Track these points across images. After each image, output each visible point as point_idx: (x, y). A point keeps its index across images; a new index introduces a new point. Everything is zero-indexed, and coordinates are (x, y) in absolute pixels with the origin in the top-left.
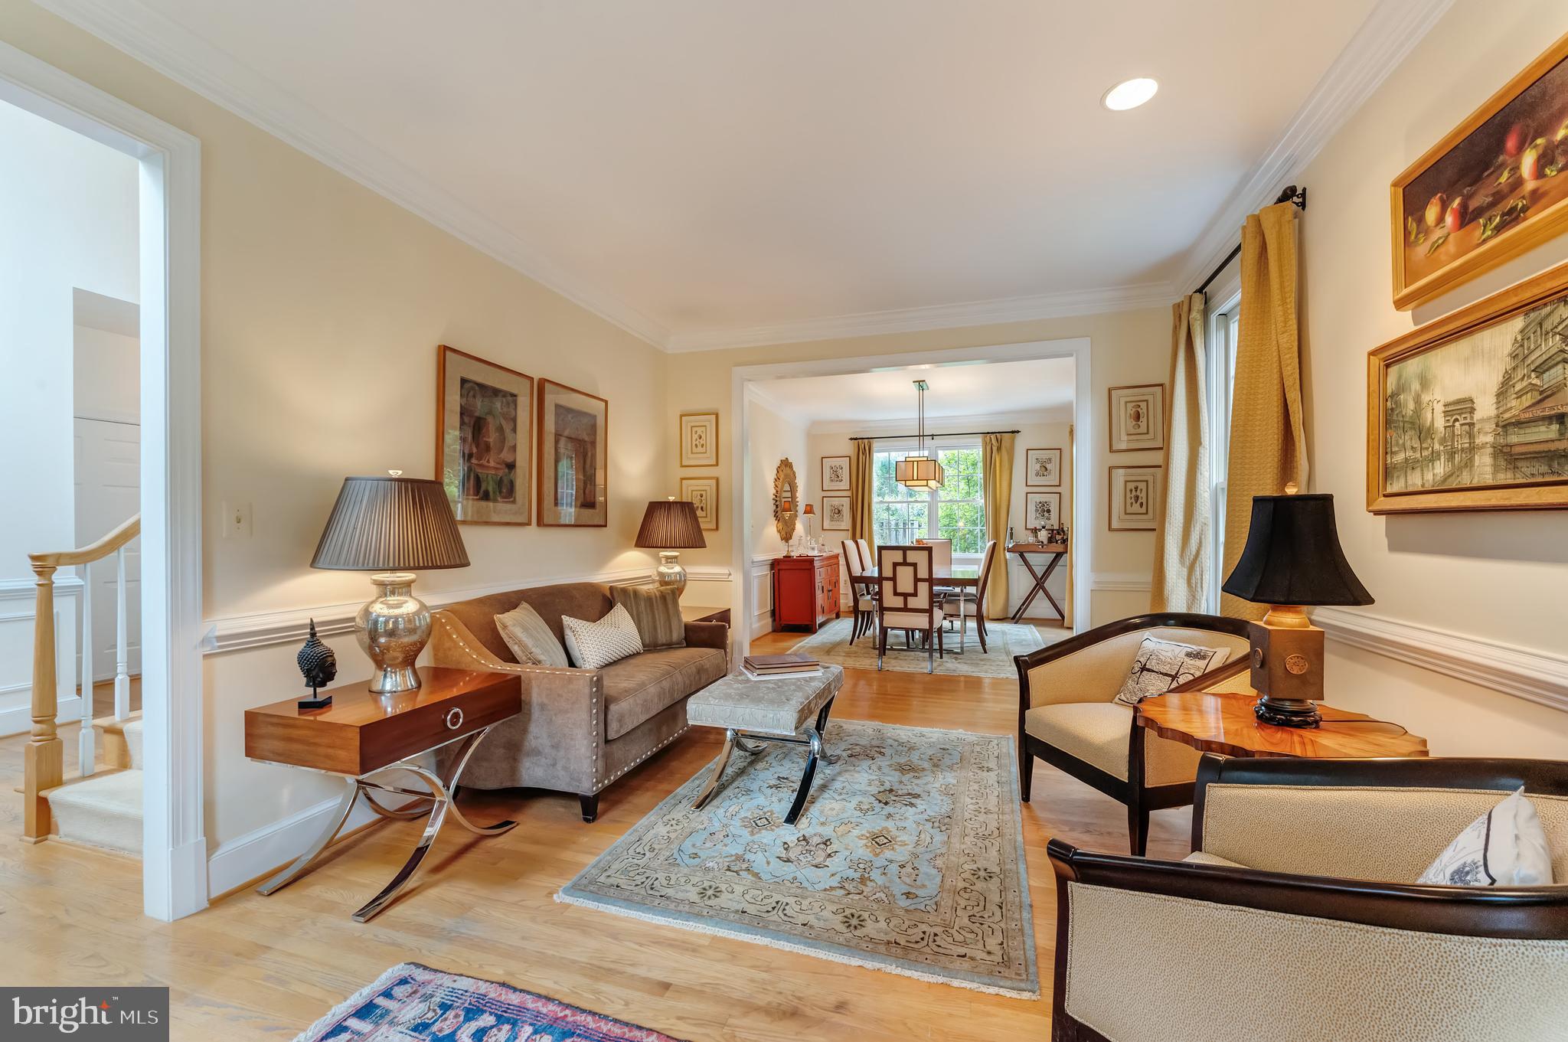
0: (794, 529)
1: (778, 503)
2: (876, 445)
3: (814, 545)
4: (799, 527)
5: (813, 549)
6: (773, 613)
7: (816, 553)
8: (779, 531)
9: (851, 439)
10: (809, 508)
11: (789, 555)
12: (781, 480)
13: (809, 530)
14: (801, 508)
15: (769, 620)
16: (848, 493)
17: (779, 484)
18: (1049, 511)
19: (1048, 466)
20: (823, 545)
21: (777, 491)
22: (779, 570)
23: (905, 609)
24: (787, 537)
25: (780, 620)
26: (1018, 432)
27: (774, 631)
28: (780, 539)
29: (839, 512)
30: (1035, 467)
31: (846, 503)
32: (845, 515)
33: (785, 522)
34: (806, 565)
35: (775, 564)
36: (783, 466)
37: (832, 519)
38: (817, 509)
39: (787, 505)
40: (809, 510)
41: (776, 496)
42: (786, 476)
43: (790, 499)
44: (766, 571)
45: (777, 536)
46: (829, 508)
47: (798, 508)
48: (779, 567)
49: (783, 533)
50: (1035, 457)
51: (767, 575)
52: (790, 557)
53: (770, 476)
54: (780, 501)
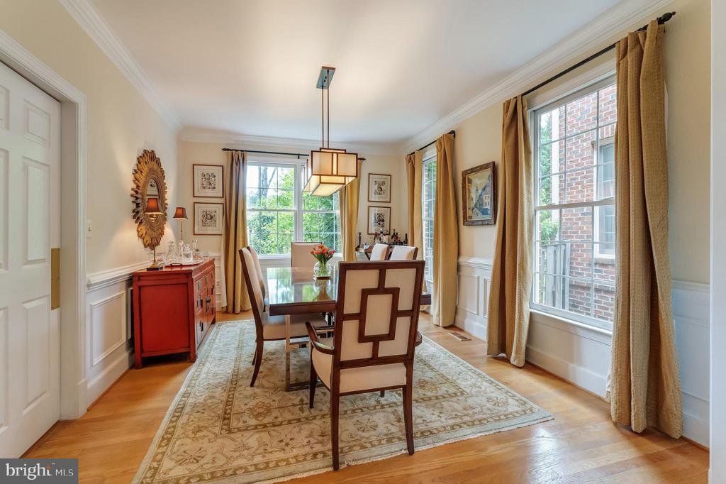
0: (162, 234)
1: (139, 201)
2: (249, 157)
3: (188, 251)
4: (169, 232)
5: (187, 256)
6: (131, 343)
7: (191, 261)
8: (141, 237)
9: (225, 150)
10: (180, 212)
11: (156, 266)
12: (144, 174)
13: (180, 235)
14: (171, 211)
15: (125, 355)
16: (222, 201)
17: (142, 179)
18: (383, 221)
19: (383, 187)
20: (197, 250)
21: (138, 187)
22: (140, 287)
23: (375, 360)
24: (152, 244)
25: (142, 351)
26: (364, 159)
27: (133, 366)
28: (142, 246)
29: (212, 217)
30: (374, 187)
31: (218, 210)
32: (217, 220)
33: (151, 226)
34: (180, 279)
35: (133, 280)
36: (147, 159)
37: (204, 224)
38: (189, 212)
39: (153, 204)
40: (180, 213)
41: (137, 192)
42: (151, 170)
43: (157, 197)
44: (121, 292)
45: (140, 243)
46: (201, 214)
47: (167, 211)
48: (140, 283)
49: (147, 238)
50: (374, 180)
51: (120, 296)
52: (157, 269)
53: (126, 166)
54: (143, 199)
